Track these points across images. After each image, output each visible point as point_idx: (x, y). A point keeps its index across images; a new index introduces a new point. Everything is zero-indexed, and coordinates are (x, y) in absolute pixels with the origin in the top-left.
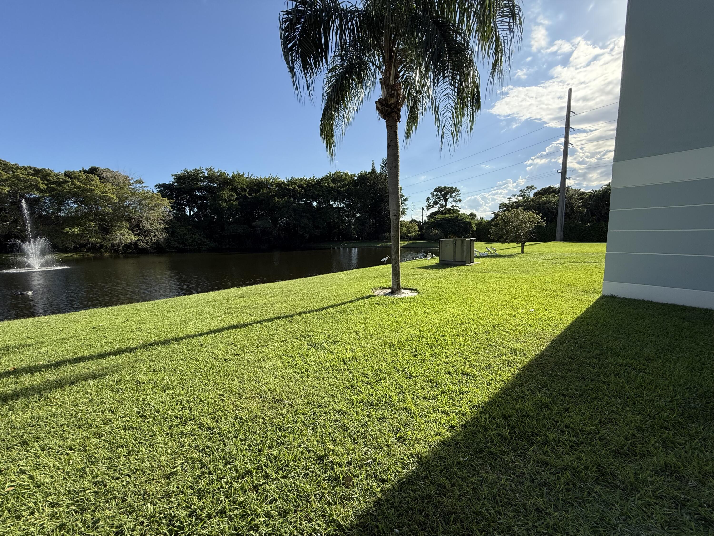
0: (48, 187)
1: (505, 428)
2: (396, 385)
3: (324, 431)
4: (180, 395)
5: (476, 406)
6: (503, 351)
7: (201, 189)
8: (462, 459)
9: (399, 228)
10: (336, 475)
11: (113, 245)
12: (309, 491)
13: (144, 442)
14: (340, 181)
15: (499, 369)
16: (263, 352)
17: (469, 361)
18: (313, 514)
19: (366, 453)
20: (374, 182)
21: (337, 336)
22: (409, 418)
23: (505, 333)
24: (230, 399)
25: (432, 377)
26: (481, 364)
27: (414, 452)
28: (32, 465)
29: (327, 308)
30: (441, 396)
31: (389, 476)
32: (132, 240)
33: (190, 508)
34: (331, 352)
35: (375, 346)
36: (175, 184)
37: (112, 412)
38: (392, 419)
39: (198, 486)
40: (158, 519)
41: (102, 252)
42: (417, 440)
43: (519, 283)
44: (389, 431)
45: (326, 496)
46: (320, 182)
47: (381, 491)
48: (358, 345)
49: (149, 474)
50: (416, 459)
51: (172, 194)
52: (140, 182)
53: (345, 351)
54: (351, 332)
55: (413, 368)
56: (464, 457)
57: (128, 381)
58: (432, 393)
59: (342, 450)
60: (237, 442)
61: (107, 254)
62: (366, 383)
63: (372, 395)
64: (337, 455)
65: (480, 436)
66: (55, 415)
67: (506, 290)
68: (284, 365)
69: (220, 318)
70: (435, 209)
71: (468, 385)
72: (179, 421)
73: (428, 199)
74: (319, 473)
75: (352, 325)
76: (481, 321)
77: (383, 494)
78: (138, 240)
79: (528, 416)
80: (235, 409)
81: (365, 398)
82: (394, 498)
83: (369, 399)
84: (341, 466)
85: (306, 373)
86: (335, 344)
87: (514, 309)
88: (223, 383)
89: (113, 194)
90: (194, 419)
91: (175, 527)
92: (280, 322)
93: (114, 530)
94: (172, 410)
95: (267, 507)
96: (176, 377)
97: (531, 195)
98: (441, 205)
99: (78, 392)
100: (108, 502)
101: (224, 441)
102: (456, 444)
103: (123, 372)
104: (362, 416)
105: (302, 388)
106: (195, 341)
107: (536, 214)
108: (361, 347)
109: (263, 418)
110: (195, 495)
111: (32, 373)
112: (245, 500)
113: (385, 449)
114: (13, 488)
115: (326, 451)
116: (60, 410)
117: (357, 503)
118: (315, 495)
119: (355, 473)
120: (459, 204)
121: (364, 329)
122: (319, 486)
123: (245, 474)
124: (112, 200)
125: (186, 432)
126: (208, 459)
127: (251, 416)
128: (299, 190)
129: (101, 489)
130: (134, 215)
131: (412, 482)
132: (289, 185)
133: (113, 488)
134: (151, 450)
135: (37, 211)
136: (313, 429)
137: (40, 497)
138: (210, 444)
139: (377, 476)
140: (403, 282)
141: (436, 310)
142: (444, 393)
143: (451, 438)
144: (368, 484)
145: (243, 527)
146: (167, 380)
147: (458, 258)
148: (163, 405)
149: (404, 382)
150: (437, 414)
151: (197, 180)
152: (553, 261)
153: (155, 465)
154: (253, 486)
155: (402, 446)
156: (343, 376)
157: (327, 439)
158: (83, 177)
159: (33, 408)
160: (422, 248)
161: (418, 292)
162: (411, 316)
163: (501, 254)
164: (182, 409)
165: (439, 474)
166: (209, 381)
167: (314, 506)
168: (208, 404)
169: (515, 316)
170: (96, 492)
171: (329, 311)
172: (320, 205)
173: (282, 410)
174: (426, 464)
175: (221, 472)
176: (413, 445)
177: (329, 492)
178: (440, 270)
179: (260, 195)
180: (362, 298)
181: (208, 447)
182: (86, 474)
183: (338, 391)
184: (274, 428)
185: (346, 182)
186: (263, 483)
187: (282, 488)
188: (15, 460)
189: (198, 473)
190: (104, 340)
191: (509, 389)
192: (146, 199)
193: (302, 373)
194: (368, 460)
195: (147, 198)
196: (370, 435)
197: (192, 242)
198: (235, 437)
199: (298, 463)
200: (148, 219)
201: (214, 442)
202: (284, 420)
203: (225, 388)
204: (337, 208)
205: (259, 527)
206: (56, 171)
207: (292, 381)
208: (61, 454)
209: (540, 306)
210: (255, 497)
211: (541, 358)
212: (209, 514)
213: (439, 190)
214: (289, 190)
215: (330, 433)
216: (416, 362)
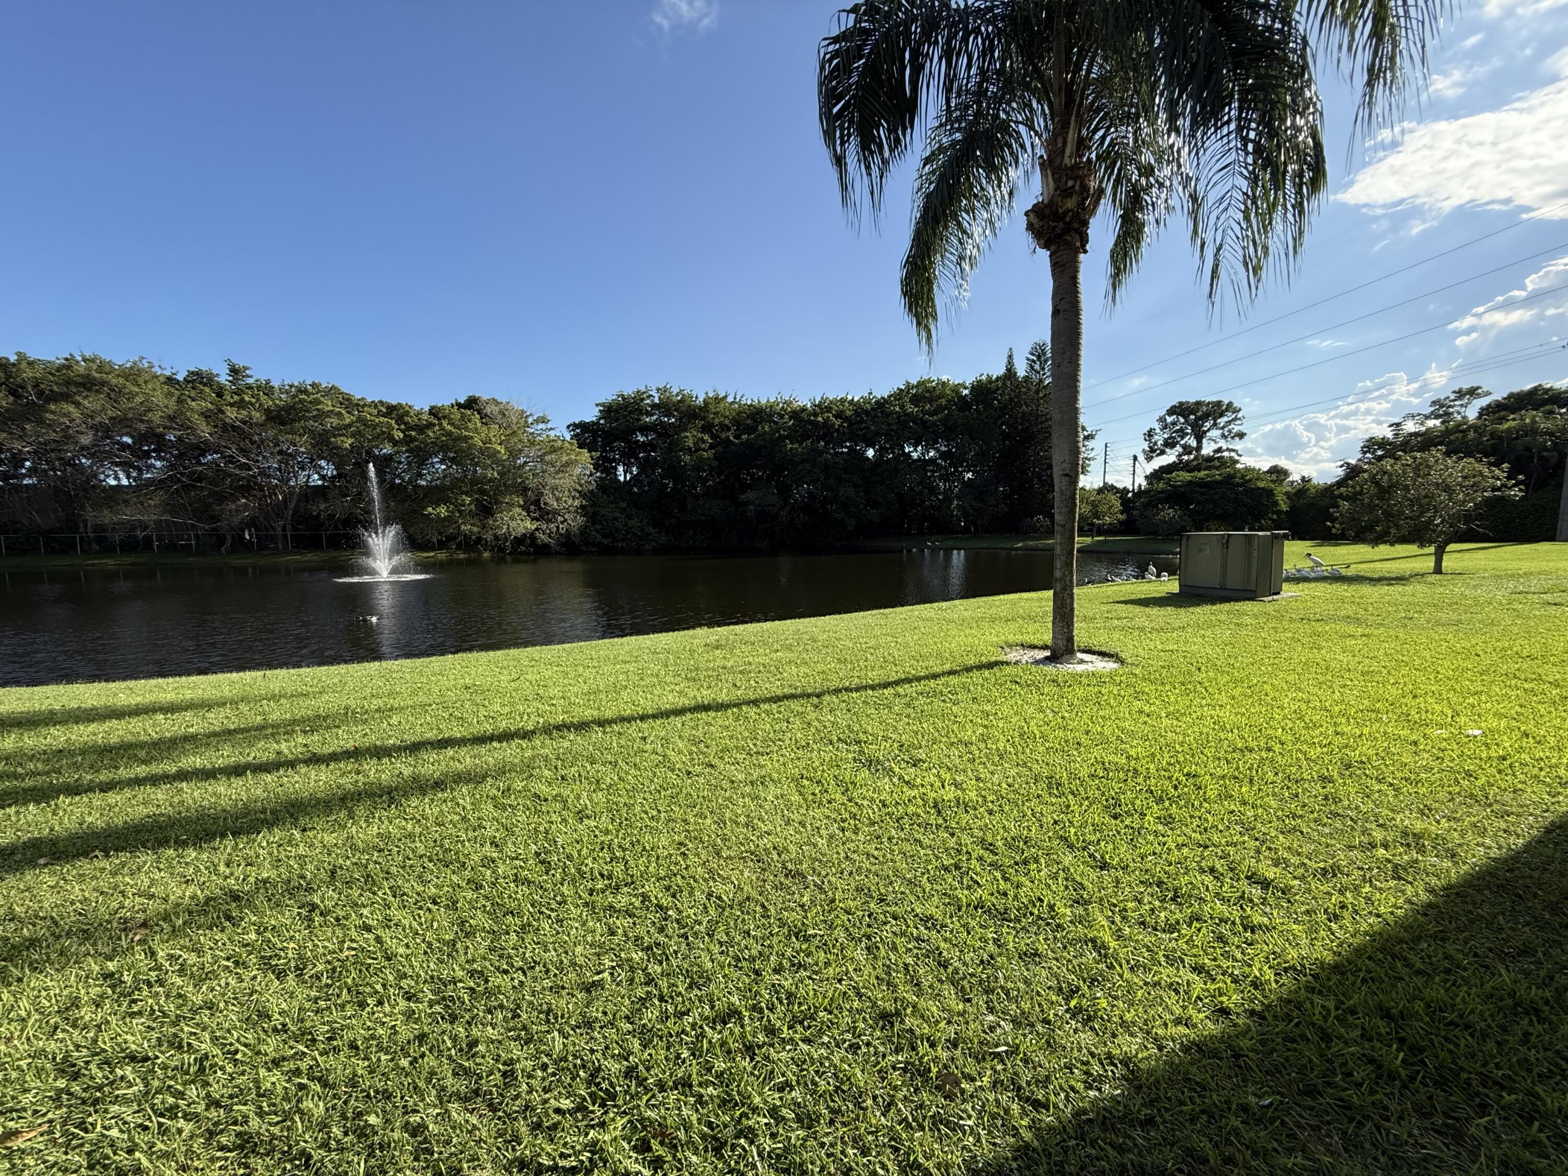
0: (405, 436)
1: (1390, 1046)
2: (1067, 879)
3: (893, 957)
4: (607, 832)
5: (1293, 968)
6: (1378, 835)
7: (645, 429)
8: (1252, 1099)
9: (1075, 505)
10: (921, 1063)
11: (496, 538)
12: (862, 1084)
13: (548, 912)
14: (930, 401)
15: (1364, 880)
16: (761, 767)
17: (1270, 849)
18: (870, 1138)
19: (992, 1029)
20: (1011, 400)
21: (921, 747)
22: (1103, 966)
23: (1384, 787)
24: (697, 855)
25: (1162, 875)
26: (1306, 861)
27: (1117, 1052)
28: (380, 918)
29: (897, 683)
30: (1190, 926)
31: (1052, 1097)
32: (526, 528)
33: (627, 1060)
34: (908, 783)
35: (1010, 780)
36: (602, 422)
37: (497, 846)
38: (1057, 960)
39: (640, 1019)
40: (571, 1066)
41: (479, 551)
42: (1123, 1024)
43: (1427, 654)
44: (1049, 988)
45: (900, 1105)
46: (882, 404)
47: (1030, 1128)
48: (970, 773)
49: (555, 975)
50: (1120, 1071)
51: (595, 441)
52: (543, 420)
53: (938, 784)
54: (952, 744)
55: (1110, 847)
56: (1260, 1097)
57: (520, 792)
58: (1162, 915)
59: (934, 1009)
60: (712, 947)
61: (486, 555)
62: (991, 865)
63: (1005, 894)
64: (922, 1017)
65: (1309, 1053)
66: (411, 836)
67: (1384, 671)
68: (805, 800)
69: (677, 688)
70: (1170, 458)
71: (1268, 910)
72: (606, 882)
73: (1150, 434)
74: (881, 1049)
75: (955, 727)
76: (1305, 748)
77: (1037, 1137)
78: (537, 529)
79: (1467, 1027)
80: (707, 876)
81: (989, 901)
82: (1066, 1153)
83: (1000, 902)
84: (933, 1045)
85: (852, 822)
86: (915, 765)
87: (1413, 725)
88: (685, 821)
89: (500, 444)
90: (633, 883)
91: (601, 1090)
92: (795, 705)
93: (501, 1067)
94: (594, 859)
95: (775, 1098)
96: (600, 796)
97: (1472, 413)
98: (1185, 447)
99: (445, 801)
100: (490, 1012)
101: (687, 938)
102: (1237, 1056)
103: (513, 774)
104: (980, 939)
105: (843, 855)
106: (632, 730)
107: (1490, 464)
108: (978, 779)
109: (763, 906)
110: (634, 1036)
111: (379, 759)
112: (729, 1069)
113: (1039, 1027)
114: (353, 953)
115: (899, 1004)
116: (418, 830)
117: (971, 1139)
118: (875, 1098)
119: (967, 1070)
120: (1238, 445)
121: (983, 739)
122: (883, 1079)
123: (730, 1016)
124: (499, 456)
125: (618, 906)
126: (659, 969)
127: (740, 897)
128: (838, 423)
129: (479, 986)
130: (532, 483)
131: (1113, 1125)
132: (816, 415)
133: (499, 987)
134: (560, 930)
135: (388, 477)
136: (868, 948)
137: (391, 978)
138: (662, 939)
139: (1019, 1088)
140: (1081, 633)
141: (1172, 708)
142: (1197, 920)
143: (1221, 1040)
144: (997, 1100)
145: (726, 1126)
146: (584, 800)
147: (1234, 581)
148: (578, 847)
149: (1089, 877)
150: (1178, 969)
151: (641, 411)
152: (1548, 597)
153: (565, 961)
154: (744, 1045)
155: (1084, 1032)
156: (934, 839)
157: (899, 977)
158: (456, 415)
159: (380, 818)
160: (1129, 553)
161: (1122, 662)
162: (1103, 717)
163: (1368, 575)
164: (612, 860)
165: (1187, 1124)
166: (659, 811)
167: (874, 1121)
168: (658, 858)
169: (1415, 743)
170: (472, 989)
171: (900, 690)
172: (882, 456)
173: (802, 896)
174: (1149, 1088)
175: (684, 1002)
176: (1114, 1036)
177: (905, 1097)
178: (1182, 611)
179: (757, 437)
180: (980, 667)
181: (658, 945)
182: (457, 952)
183: (923, 874)
184: (786, 930)
185: (943, 402)
186: (764, 1043)
187: (804, 1062)
188: (356, 905)
189: (640, 992)
190: (483, 712)
191: (1401, 941)
192: (551, 452)
193: (843, 821)
194: (997, 1046)
195: (554, 450)
196: (1002, 987)
197: (628, 533)
198: (708, 934)
199: (836, 1016)
200: (554, 488)
201: (670, 938)
202: (806, 917)
203: (688, 831)
204: (919, 459)
205: (757, 1135)
206: (417, 408)
207: (821, 836)
208: (420, 908)
209: (1503, 723)
210: (749, 1069)
211: (1510, 870)
212: (660, 1080)
213: (1180, 410)
214: (815, 424)
215: (906, 966)
216: (1119, 833)
